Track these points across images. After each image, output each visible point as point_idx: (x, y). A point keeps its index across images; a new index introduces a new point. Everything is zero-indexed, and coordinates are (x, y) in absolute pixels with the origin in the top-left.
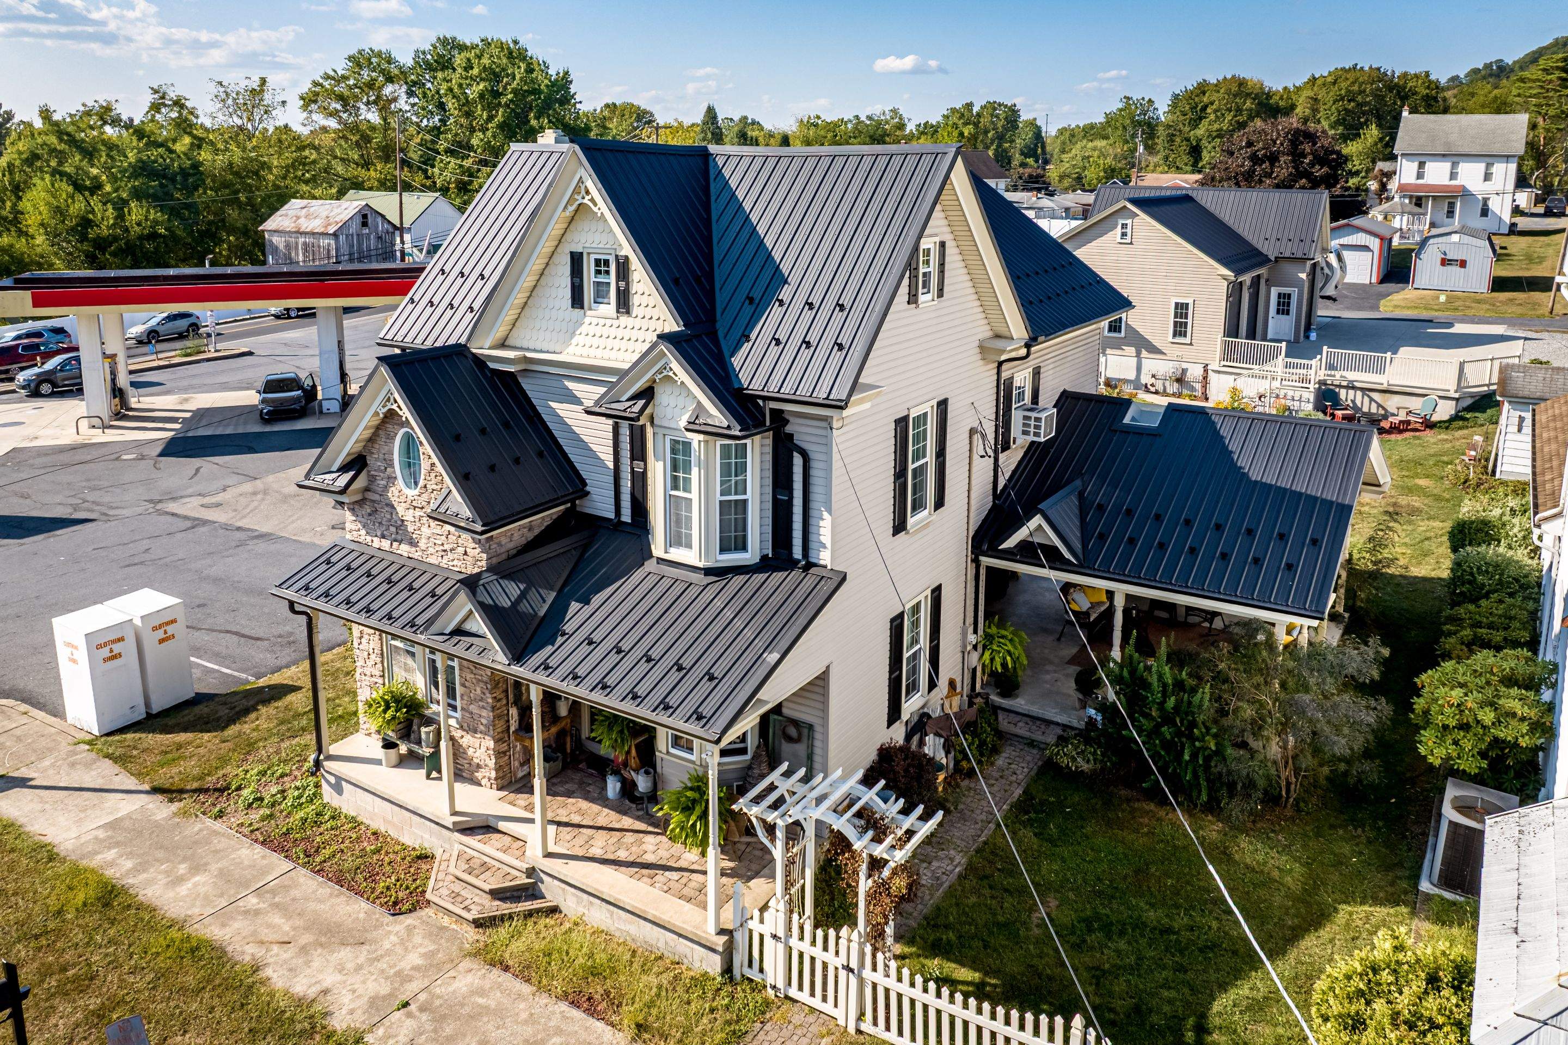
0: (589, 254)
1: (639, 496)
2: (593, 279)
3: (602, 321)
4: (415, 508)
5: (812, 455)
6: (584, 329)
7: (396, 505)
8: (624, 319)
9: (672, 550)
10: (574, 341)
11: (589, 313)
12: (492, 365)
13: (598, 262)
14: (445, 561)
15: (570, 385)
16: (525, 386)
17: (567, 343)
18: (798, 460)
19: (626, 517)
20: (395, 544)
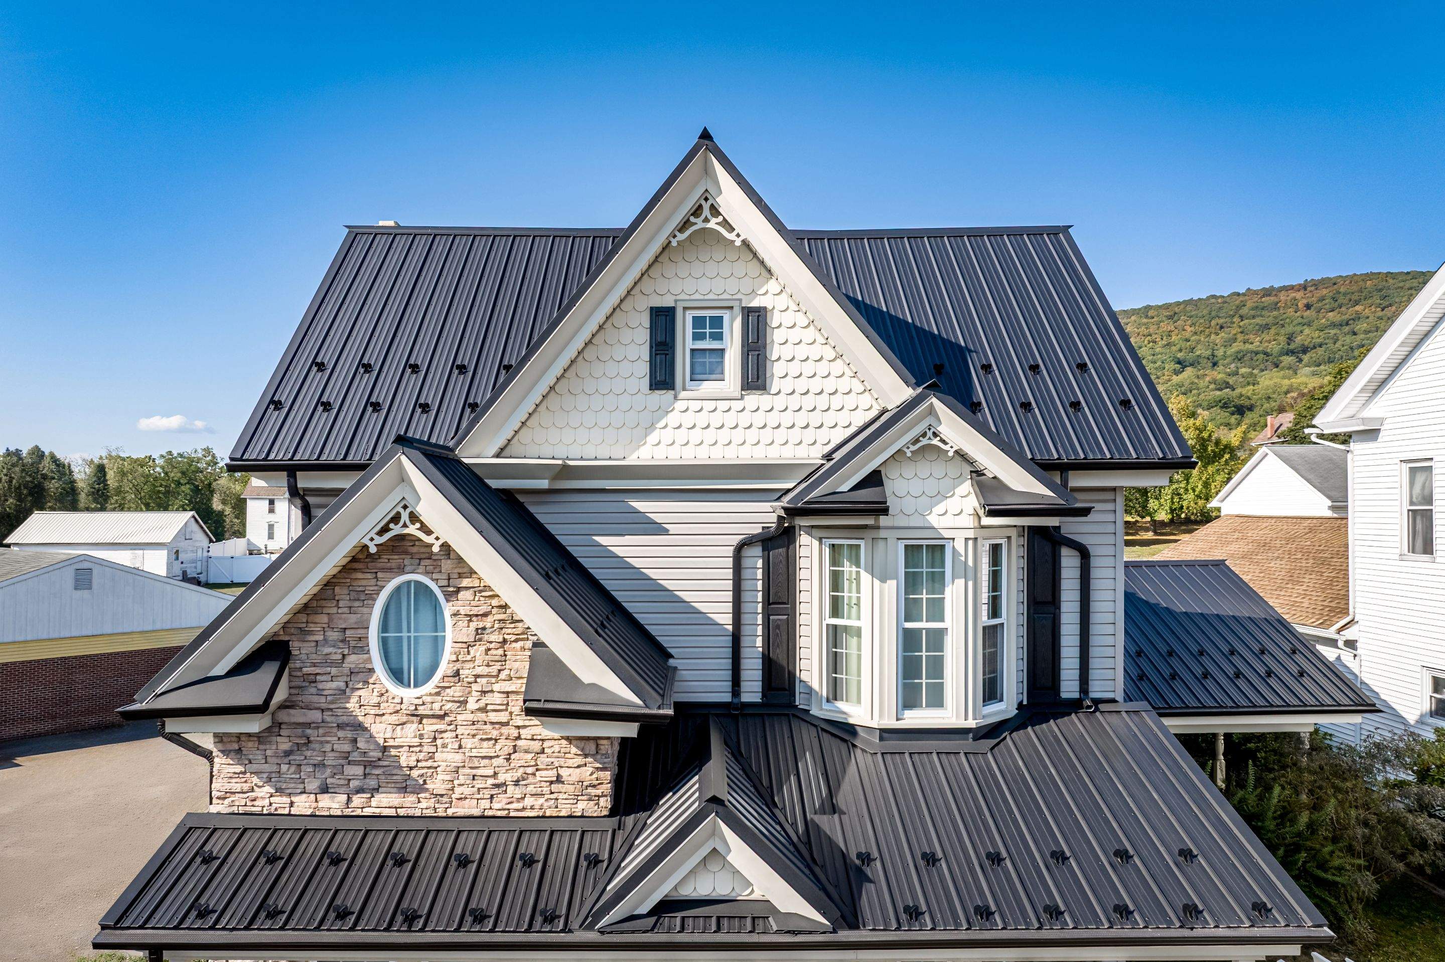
0: (685, 309)
1: (779, 655)
2: (690, 344)
3: (711, 405)
4: (422, 717)
5: (1092, 551)
6: (673, 419)
7: (367, 722)
8: (753, 399)
9: (908, 713)
10: (653, 438)
11: (683, 394)
12: (494, 484)
13: (698, 322)
14: (496, 805)
15: (641, 505)
16: (541, 518)
17: (640, 441)
18: (1069, 562)
19: (752, 691)
20: (357, 800)
